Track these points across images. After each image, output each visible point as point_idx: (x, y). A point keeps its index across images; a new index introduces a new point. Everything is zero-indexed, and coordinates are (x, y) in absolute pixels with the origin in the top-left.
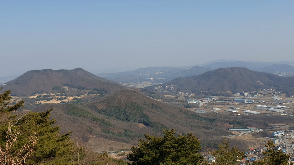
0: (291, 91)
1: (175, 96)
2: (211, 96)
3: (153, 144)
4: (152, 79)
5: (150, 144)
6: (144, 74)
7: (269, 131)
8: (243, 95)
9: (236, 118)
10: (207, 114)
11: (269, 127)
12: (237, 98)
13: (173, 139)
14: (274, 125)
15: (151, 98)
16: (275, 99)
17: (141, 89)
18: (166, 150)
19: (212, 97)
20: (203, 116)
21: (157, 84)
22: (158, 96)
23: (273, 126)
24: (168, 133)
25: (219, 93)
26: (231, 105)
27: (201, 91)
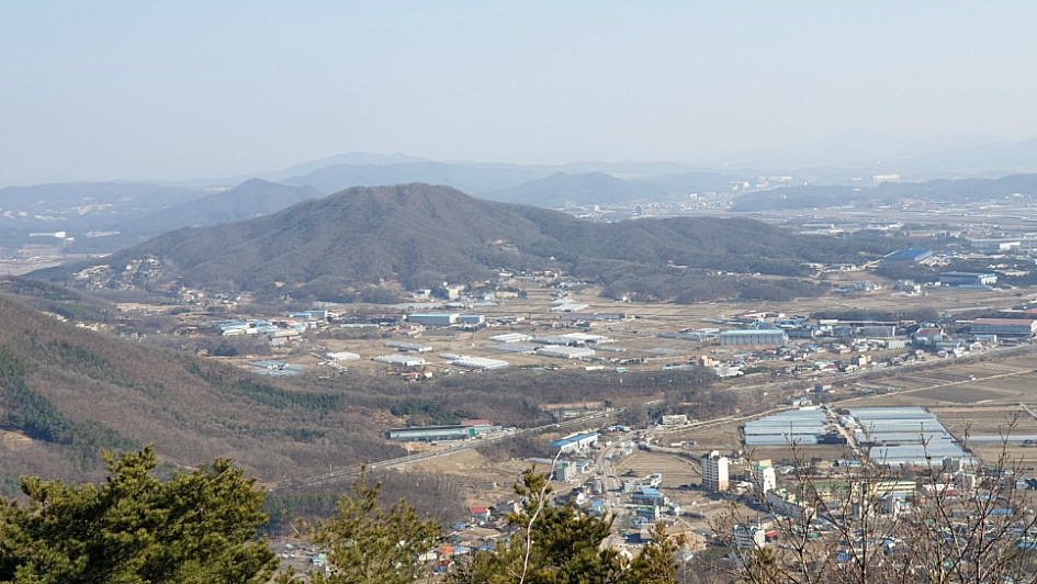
0: (618, 277)
1: (165, 308)
2: (320, 304)
3: (59, 517)
4: (61, 235)
5: (47, 520)
6: (24, 214)
7: (544, 432)
8: (443, 295)
9: (416, 389)
10: (305, 378)
11: (541, 419)
12: (419, 311)
13: (149, 487)
14: (561, 411)
15: (60, 317)
16: (563, 308)
17: (12, 278)
18: (115, 536)
19: (323, 308)
20: (288, 387)
21: (85, 256)
22: (92, 310)
23: (557, 415)
24: (128, 465)
25: (351, 290)
26: (398, 339)
27: (279, 284)
